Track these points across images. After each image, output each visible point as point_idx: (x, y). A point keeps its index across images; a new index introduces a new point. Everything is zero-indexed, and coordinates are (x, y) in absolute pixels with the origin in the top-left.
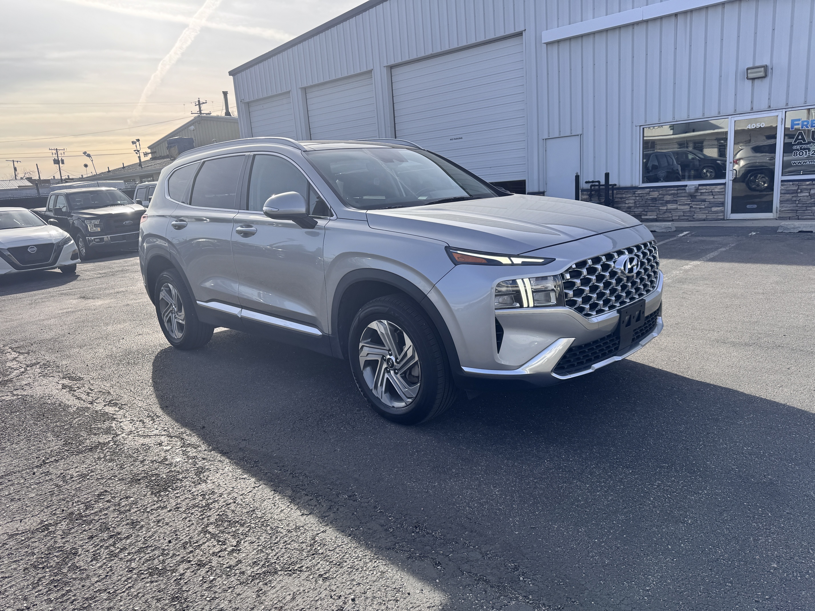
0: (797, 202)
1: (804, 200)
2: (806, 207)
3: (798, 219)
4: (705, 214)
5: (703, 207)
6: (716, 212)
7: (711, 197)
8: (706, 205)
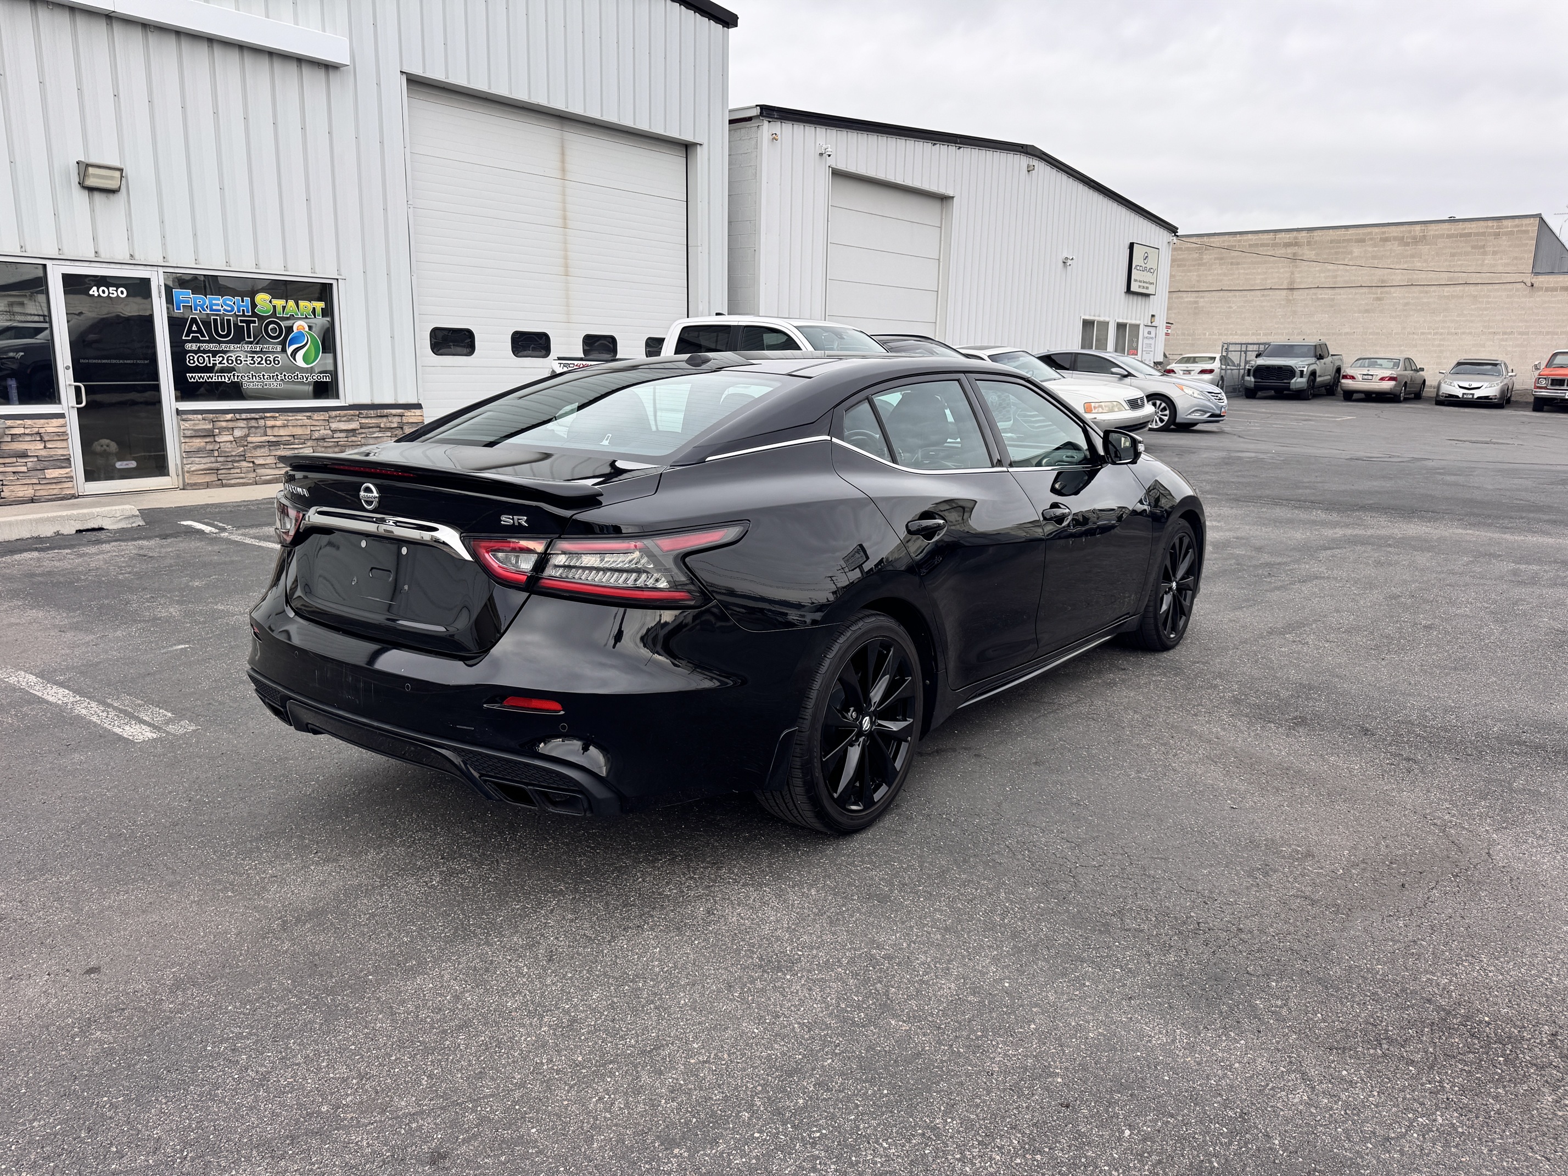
0: (216, 454)
1: (227, 450)
2: (232, 461)
3: (223, 486)
4: (31, 487)
5: (24, 469)
6: (57, 481)
7: (41, 446)
8: (30, 465)
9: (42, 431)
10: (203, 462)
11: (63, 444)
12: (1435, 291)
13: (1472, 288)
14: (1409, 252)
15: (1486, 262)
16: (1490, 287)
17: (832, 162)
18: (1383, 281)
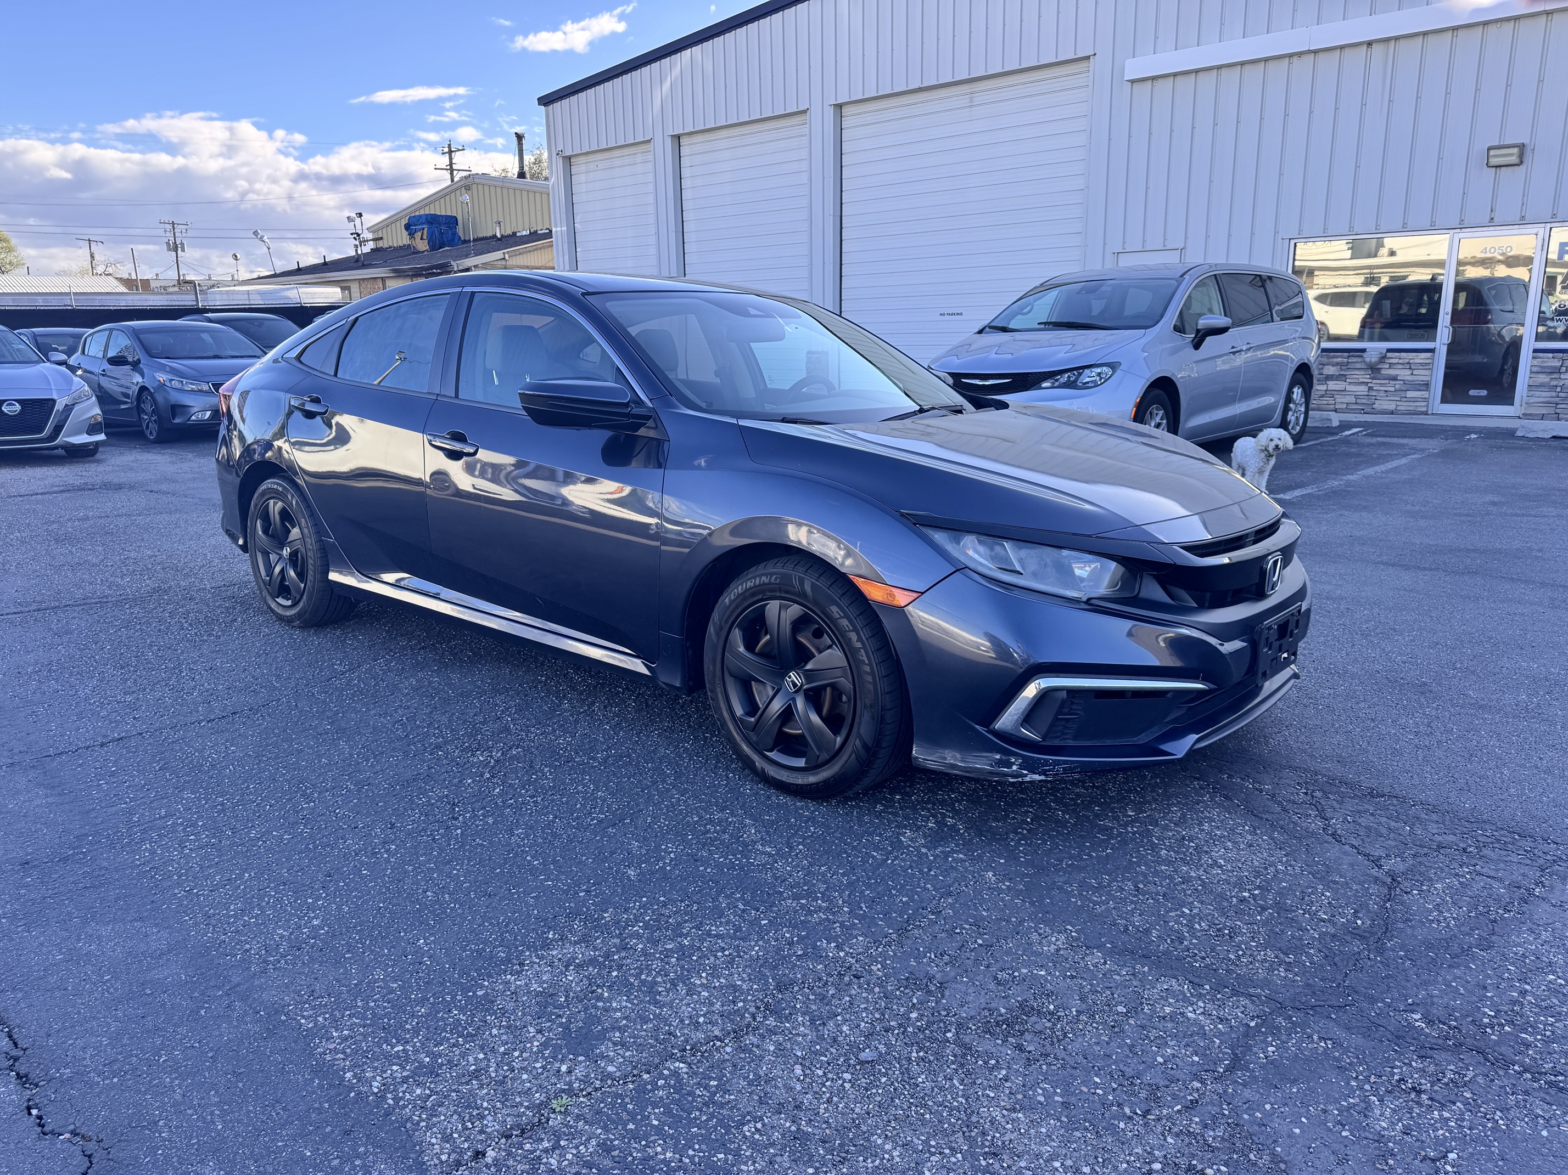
0: (1559, 389)
3: (1559, 419)
4: (1395, 402)
5: (1393, 389)
6: (1414, 400)
7: (1409, 372)
8: (1397, 386)
9: (1412, 361)
10: (1545, 395)
11: (1427, 372)
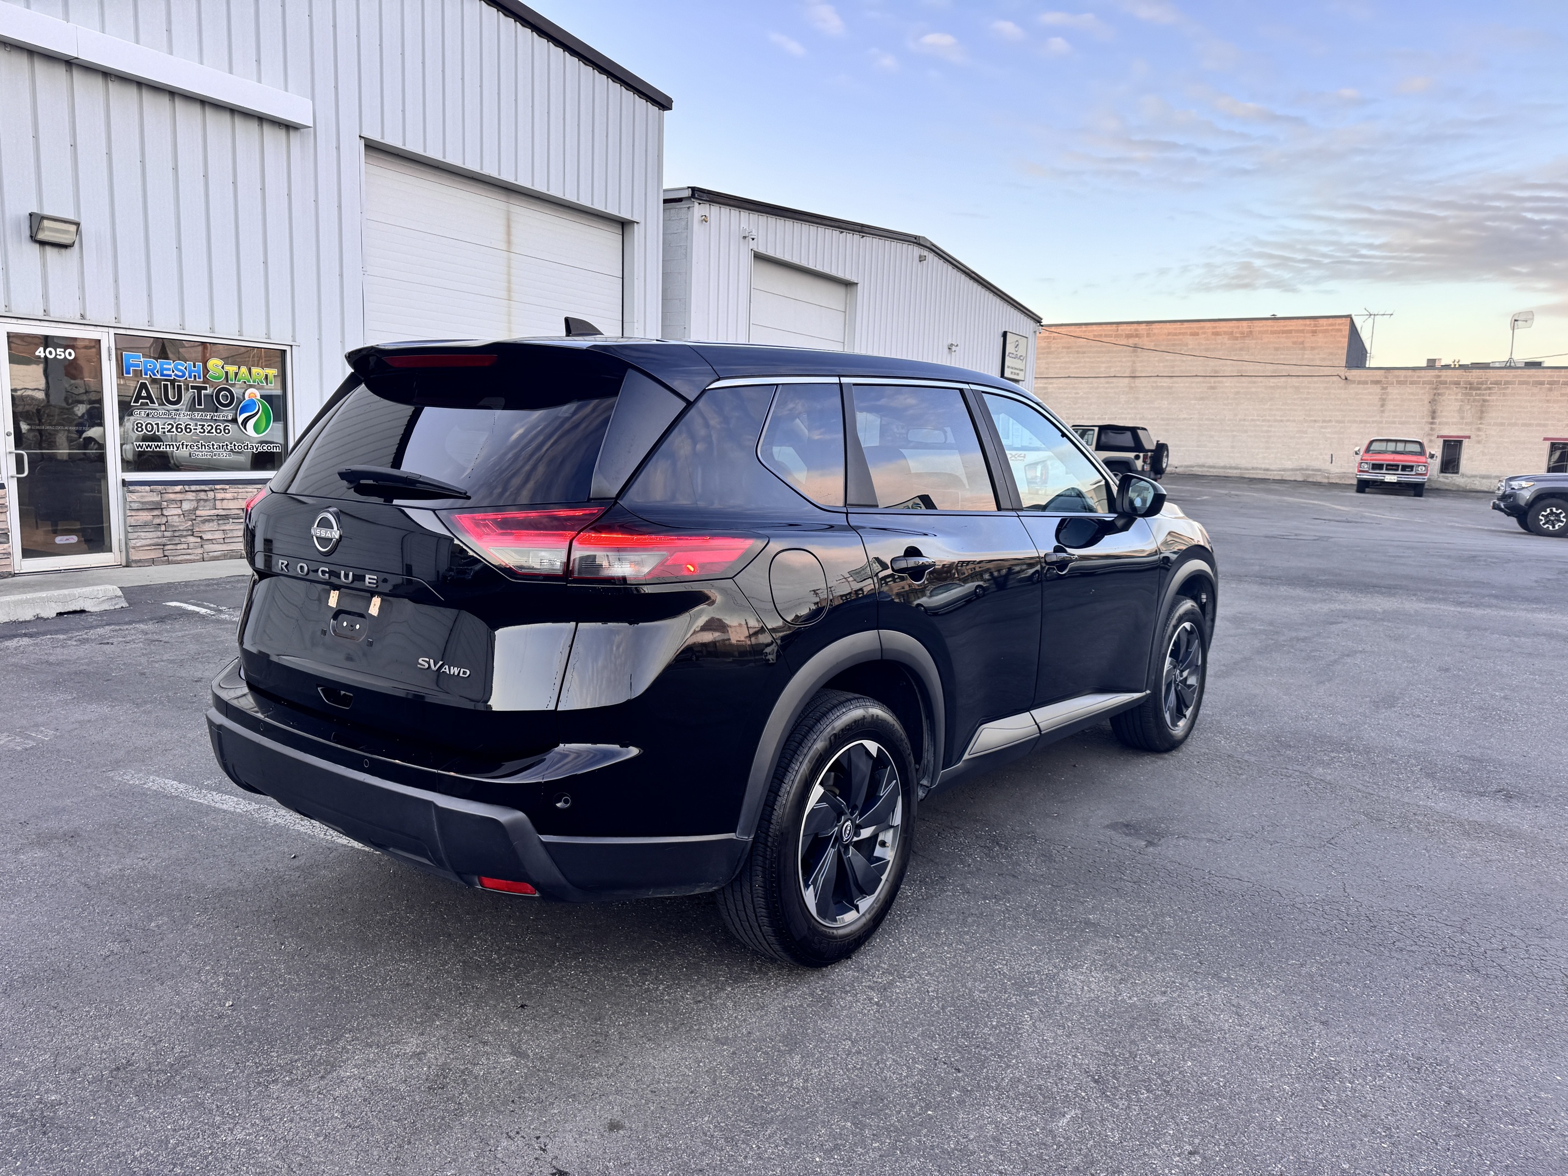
0: (163, 528)
1: (175, 524)
2: (180, 536)
3: (169, 562)
10: (149, 537)
11: (2, 517)
12: (1261, 382)
13: (1294, 379)
14: (1238, 346)
15: (1306, 356)
16: (1310, 379)
17: (753, 245)
18: (1216, 372)
